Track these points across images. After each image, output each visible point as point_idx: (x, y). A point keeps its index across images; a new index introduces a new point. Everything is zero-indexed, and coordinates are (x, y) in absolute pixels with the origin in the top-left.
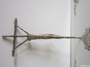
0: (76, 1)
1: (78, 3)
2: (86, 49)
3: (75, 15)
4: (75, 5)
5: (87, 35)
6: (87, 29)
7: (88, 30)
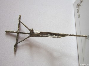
4: (78, 9)
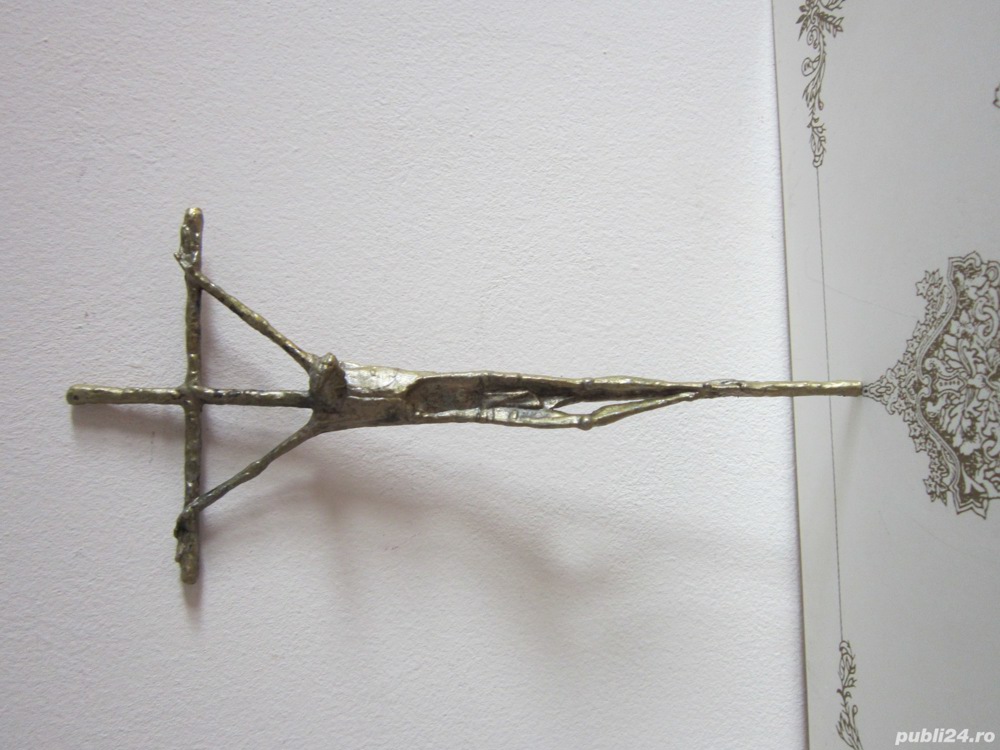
0: (823, 17)
1: (838, 28)
2: (943, 496)
3: (818, 161)
5: (937, 344)
6: (932, 279)
7: (949, 290)
